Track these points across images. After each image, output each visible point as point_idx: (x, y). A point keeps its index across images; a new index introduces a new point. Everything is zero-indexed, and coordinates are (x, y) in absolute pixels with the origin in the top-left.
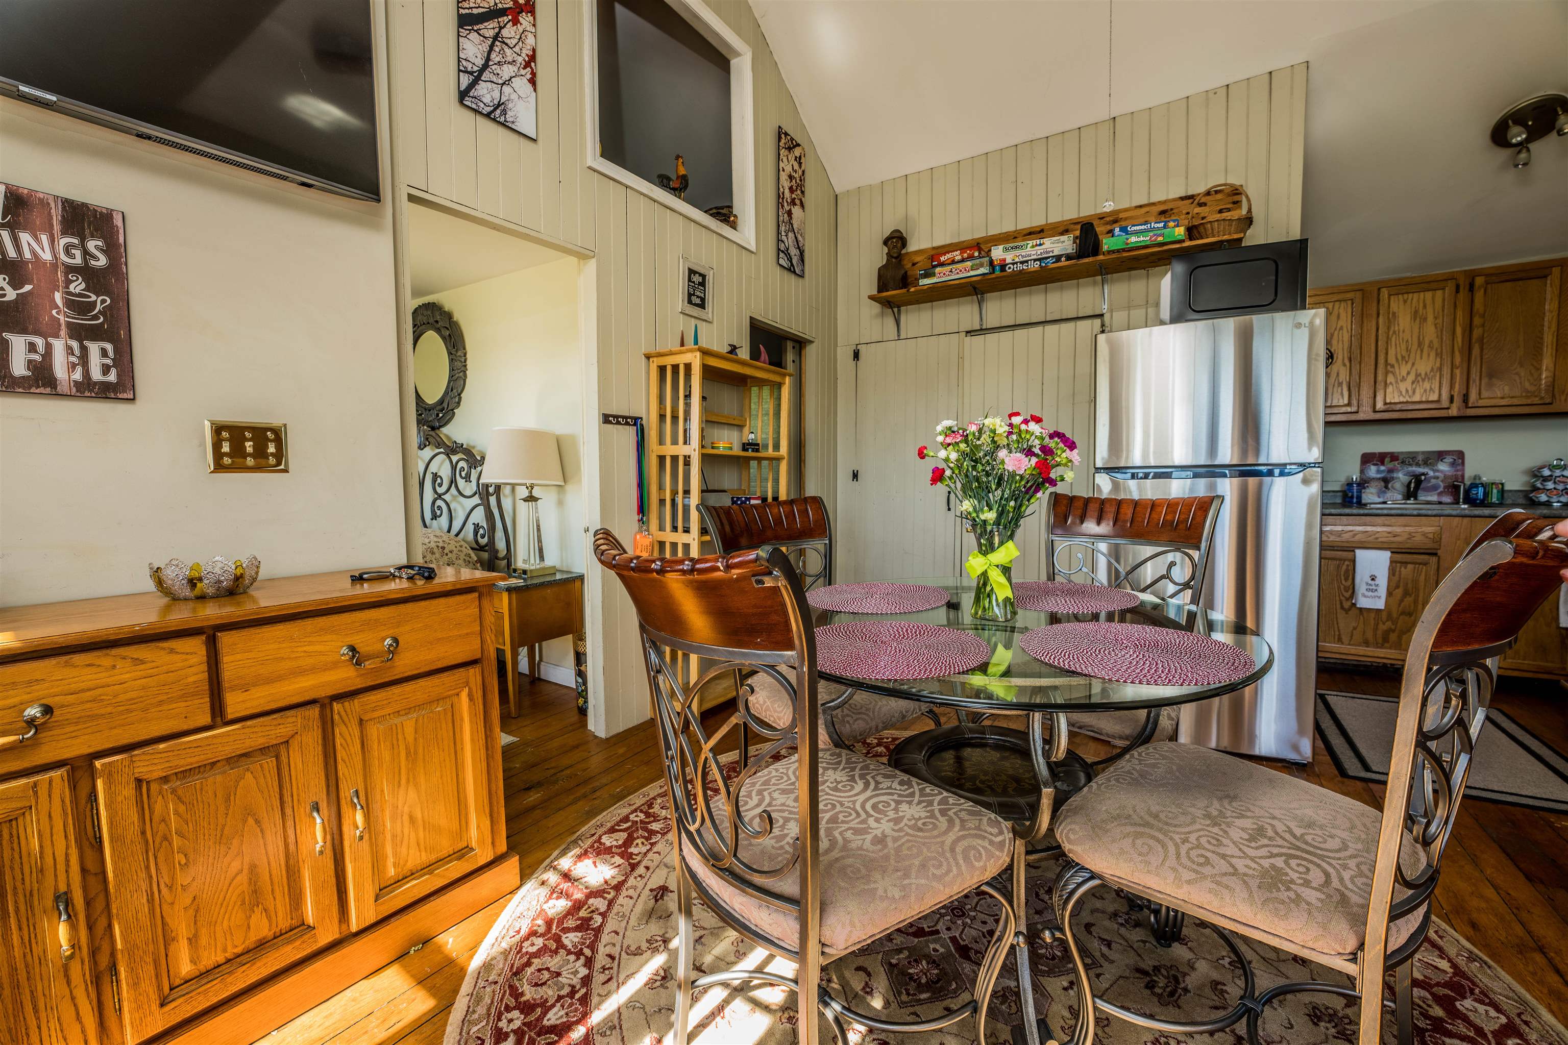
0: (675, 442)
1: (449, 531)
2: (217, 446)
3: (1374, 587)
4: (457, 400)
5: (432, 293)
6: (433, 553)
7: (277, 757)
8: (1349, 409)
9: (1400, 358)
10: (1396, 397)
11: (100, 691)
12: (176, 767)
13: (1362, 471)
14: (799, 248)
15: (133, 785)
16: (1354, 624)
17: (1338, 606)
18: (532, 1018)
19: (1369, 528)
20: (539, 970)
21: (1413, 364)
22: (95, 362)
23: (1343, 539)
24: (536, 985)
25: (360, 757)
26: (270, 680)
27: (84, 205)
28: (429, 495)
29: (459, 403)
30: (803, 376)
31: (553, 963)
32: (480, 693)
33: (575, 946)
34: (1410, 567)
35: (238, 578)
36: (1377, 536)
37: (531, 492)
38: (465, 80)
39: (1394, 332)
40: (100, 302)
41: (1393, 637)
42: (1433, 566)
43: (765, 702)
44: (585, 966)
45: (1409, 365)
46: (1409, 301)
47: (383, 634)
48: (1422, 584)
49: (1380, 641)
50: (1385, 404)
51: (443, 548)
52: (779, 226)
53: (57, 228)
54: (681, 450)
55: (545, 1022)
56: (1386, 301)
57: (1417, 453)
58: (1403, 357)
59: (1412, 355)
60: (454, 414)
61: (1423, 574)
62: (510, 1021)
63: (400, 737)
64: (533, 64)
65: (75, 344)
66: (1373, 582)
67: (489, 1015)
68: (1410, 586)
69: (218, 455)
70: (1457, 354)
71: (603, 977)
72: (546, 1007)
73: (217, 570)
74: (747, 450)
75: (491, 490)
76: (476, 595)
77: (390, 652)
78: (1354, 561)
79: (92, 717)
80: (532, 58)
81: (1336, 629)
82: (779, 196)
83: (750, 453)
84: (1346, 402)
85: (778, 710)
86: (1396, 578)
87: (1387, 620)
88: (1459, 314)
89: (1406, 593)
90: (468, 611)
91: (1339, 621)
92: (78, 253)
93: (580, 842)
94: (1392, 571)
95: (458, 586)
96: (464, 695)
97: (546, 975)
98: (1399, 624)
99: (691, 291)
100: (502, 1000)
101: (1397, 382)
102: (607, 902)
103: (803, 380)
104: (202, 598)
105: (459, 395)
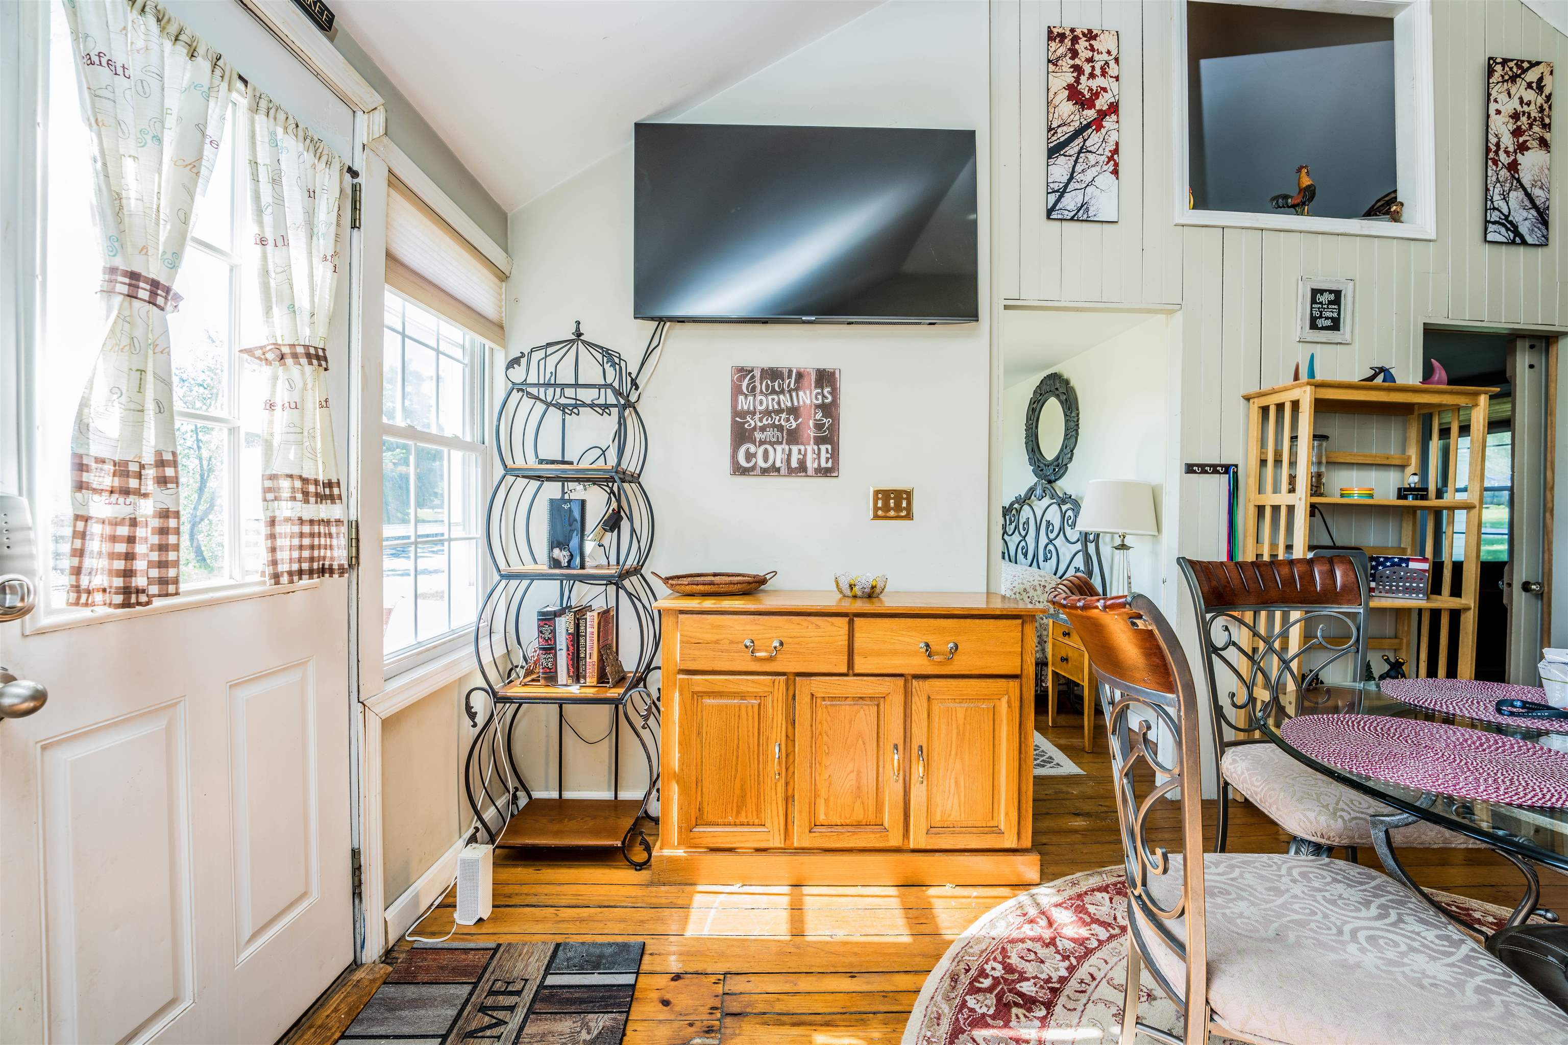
0: (1276, 490)
1: (1055, 574)
2: (875, 503)
4: (1069, 455)
5: (1055, 365)
6: (1035, 590)
7: (878, 706)
11: (801, 639)
12: (829, 693)
14: (1535, 206)
15: (809, 696)
18: (1010, 977)
20: (1029, 950)
22: (824, 455)
24: (1022, 958)
25: (925, 723)
26: (880, 654)
27: (824, 370)
28: (1043, 540)
29: (1071, 458)
30: (1552, 385)
31: (1043, 952)
32: (1017, 704)
33: (1064, 950)
35: (873, 587)
37: (1123, 541)
38: (1052, 198)
40: (827, 422)
43: (1243, 773)
44: (1067, 969)
47: (949, 639)
51: (1044, 587)
52: (1487, 190)
53: (813, 385)
54: (1283, 499)
55: (1018, 986)
60: (1067, 468)
62: (993, 969)
63: (954, 718)
64: (1116, 157)
65: (816, 448)
67: (980, 956)
69: (876, 509)
71: (1078, 987)
72: (1023, 978)
73: (863, 581)
74: (1405, 497)
75: (1091, 537)
76: (1020, 621)
77: (951, 652)
79: (798, 653)
80: (1116, 151)
82: (1488, 150)
83: (1410, 501)
85: (1256, 784)
90: (1012, 634)
92: (820, 397)
93: (1104, 876)
95: (1005, 613)
96: (1004, 700)
97: (1032, 956)
99: (1316, 313)
100: (993, 952)
102: (1108, 935)
103: (1552, 390)
104: (855, 597)
105: (1072, 451)
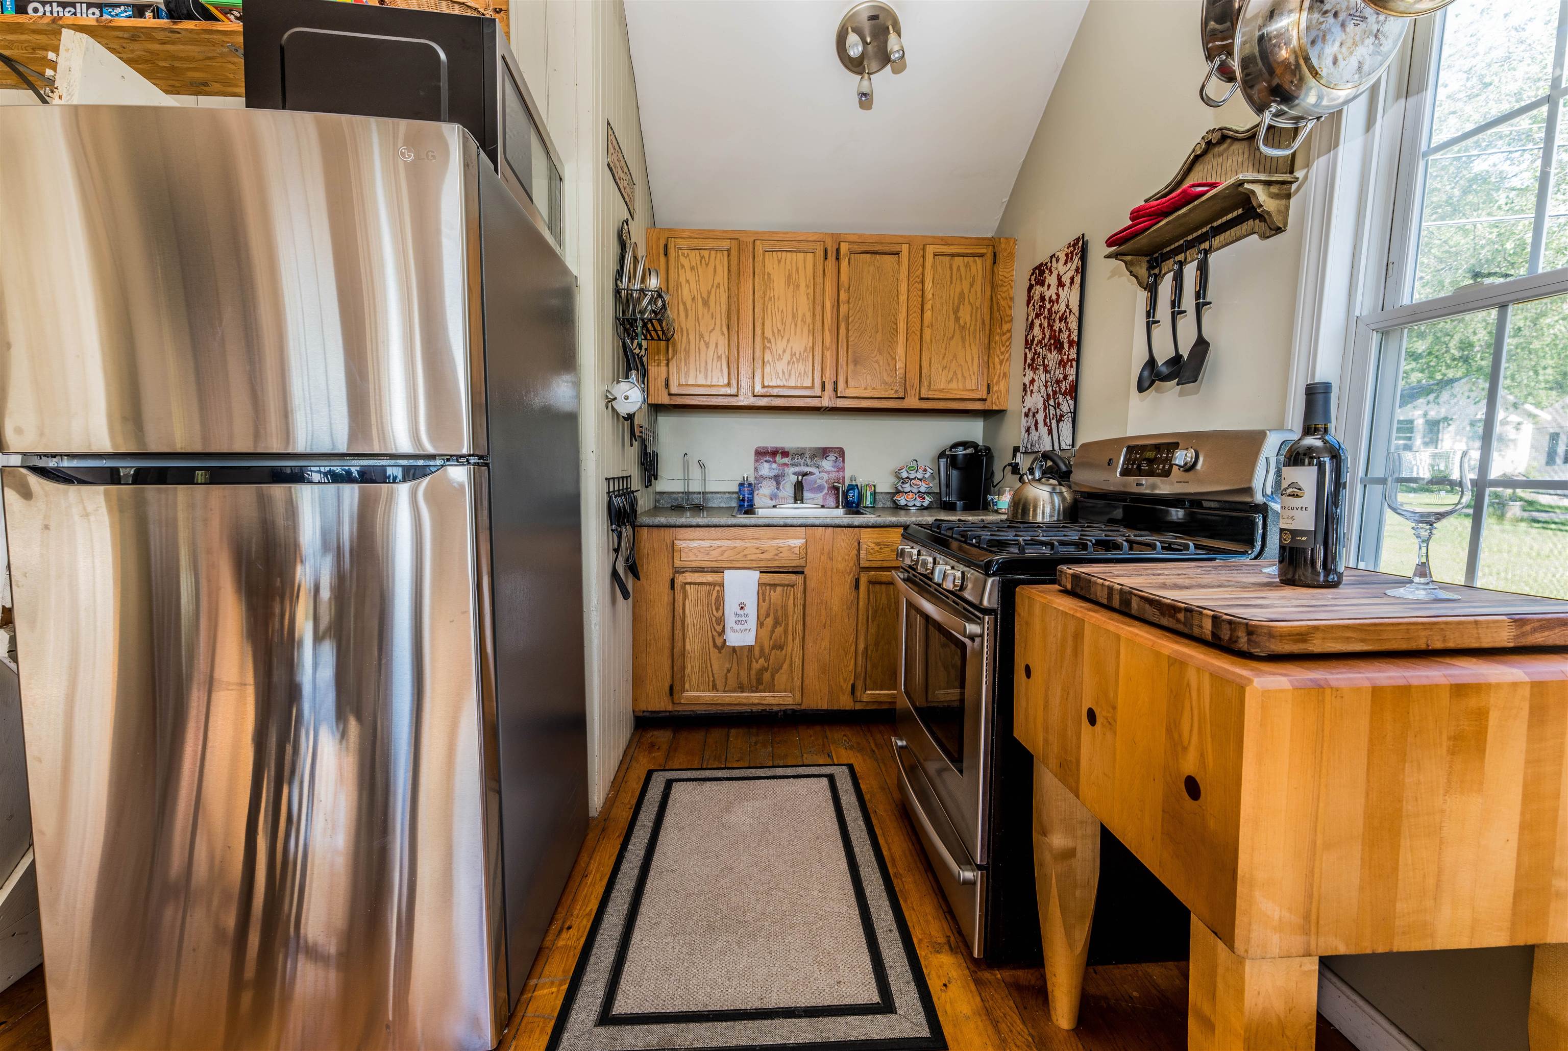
3: (743, 618)
8: (728, 391)
9: (776, 331)
10: (774, 379)
13: (756, 469)
16: (727, 666)
17: (711, 643)
19: (737, 543)
21: (788, 340)
23: (711, 558)
34: (779, 589)
36: (746, 552)
39: (770, 299)
41: (766, 676)
42: (800, 587)
45: (785, 340)
46: (783, 260)
48: (790, 610)
49: (754, 683)
50: (764, 387)
56: (761, 258)
57: (805, 449)
58: (779, 331)
59: (788, 327)
61: (791, 597)
66: (742, 612)
68: (780, 613)
70: (827, 333)
78: (722, 585)
81: (710, 674)
84: (726, 382)
86: (765, 606)
87: (760, 657)
88: (828, 284)
89: (776, 623)
91: (713, 662)
94: (762, 596)
98: (771, 661)
101: (774, 361)
